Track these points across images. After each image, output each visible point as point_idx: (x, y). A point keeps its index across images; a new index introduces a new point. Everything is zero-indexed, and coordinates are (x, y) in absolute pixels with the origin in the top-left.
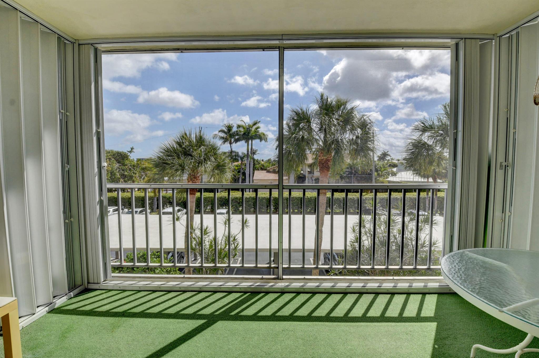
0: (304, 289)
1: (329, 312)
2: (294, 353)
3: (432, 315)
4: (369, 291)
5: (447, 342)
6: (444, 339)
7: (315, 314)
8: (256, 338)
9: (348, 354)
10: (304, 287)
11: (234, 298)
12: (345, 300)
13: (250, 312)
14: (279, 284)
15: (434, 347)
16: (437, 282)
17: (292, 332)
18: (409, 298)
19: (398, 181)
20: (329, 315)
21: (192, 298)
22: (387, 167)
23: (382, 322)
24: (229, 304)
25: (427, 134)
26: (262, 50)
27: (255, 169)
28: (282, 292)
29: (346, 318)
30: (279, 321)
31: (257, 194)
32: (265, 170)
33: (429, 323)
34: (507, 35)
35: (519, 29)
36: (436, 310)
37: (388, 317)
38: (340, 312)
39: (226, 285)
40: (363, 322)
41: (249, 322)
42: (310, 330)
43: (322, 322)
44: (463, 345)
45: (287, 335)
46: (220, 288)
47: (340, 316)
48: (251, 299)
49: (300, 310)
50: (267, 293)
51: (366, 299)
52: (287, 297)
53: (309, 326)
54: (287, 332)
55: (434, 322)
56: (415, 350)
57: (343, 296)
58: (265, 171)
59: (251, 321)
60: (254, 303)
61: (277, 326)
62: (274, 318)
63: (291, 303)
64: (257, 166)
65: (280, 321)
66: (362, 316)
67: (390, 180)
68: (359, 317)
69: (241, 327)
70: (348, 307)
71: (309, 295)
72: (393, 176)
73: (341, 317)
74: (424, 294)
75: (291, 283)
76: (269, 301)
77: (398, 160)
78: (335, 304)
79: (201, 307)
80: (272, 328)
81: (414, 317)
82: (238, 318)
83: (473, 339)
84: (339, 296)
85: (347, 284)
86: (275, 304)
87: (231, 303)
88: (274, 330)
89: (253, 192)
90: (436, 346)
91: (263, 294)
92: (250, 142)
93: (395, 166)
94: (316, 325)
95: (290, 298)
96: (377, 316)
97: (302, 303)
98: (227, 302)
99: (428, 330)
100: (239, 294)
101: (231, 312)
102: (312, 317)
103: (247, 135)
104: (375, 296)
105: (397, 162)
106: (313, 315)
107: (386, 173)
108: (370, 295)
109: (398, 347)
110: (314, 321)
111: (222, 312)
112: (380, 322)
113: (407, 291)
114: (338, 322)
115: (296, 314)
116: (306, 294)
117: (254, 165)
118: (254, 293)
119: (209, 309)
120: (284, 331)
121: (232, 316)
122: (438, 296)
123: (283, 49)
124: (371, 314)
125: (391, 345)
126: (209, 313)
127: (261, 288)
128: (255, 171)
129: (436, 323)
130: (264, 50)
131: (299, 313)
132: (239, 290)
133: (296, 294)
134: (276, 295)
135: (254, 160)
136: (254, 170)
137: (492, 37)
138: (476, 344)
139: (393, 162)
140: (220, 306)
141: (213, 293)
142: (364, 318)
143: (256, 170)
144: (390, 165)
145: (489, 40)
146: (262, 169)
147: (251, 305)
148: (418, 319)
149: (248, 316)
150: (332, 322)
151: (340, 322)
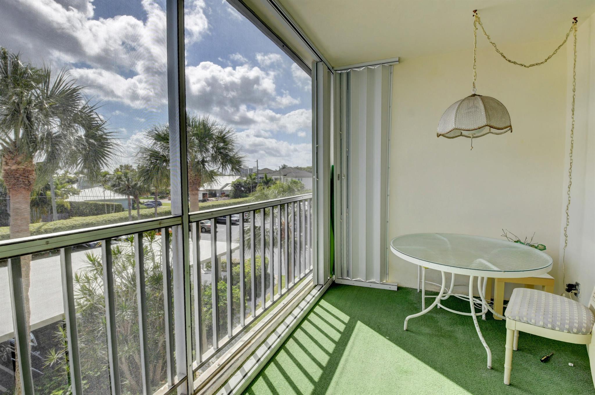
3: (348, 317)
4: (293, 328)
5: (384, 330)
6: (379, 329)
12: (294, 354)
18: (318, 314)
19: (82, 201)
22: (64, 183)
34: (340, 72)
35: (350, 70)
36: (342, 311)
44: (390, 325)
51: (303, 337)
66: (329, 355)
67: (70, 200)
68: (331, 359)
70: (307, 358)
72: (75, 195)
74: (317, 304)
81: (346, 327)
83: (384, 317)
90: (388, 338)
93: (74, 181)
96: (334, 346)
104: (302, 330)
107: (65, 191)
108: (297, 332)
112: (344, 349)
113: (309, 309)
124: (328, 348)
129: (359, 321)
137: (331, 68)
148: (349, 326)
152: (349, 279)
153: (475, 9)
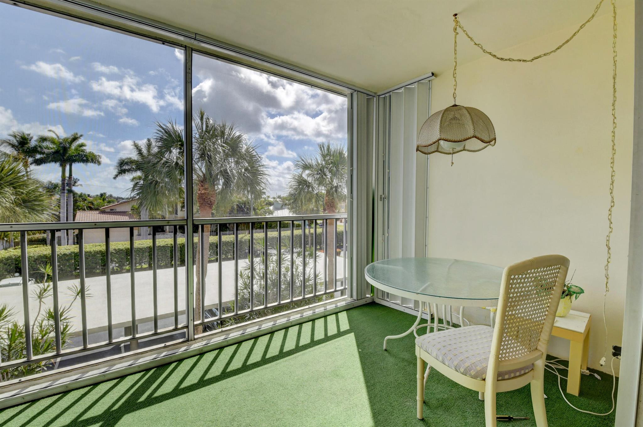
0: (227, 341)
1: (263, 355)
2: (244, 406)
3: (348, 328)
4: (293, 324)
5: (365, 344)
6: (363, 342)
7: (250, 362)
8: (190, 411)
9: (298, 383)
10: (227, 339)
11: (134, 382)
12: (274, 339)
13: (167, 389)
14: (194, 345)
15: (359, 351)
16: (343, 301)
17: (233, 388)
18: (327, 320)
20: (265, 358)
21: (56, 405)
22: (264, 206)
23: (314, 346)
24: (128, 392)
25: (307, 172)
26: (161, 42)
27: (76, 208)
28: (201, 354)
29: (282, 355)
30: (211, 384)
31: (81, 248)
32: (97, 209)
33: (348, 335)
34: (384, 96)
35: (391, 93)
36: (349, 323)
37: (317, 340)
38: (274, 351)
39: (112, 369)
40: (299, 352)
41: (172, 399)
42: (251, 378)
43: (260, 366)
44: (376, 343)
45: (228, 394)
46: (104, 376)
47: (275, 355)
48: (161, 375)
49: (232, 364)
50: (180, 361)
51: (293, 331)
52: (209, 357)
53: (249, 375)
54: (227, 391)
55: (351, 333)
56: (347, 359)
57: (270, 336)
58: (97, 212)
59: (174, 397)
60: (168, 378)
61: (211, 389)
62: (202, 383)
63: (217, 361)
64: (81, 204)
65: (213, 383)
66: (296, 347)
68: (293, 349)
69: (163, 410)
70: (279, 344)
71: (234, 347)
73: (277, 355)
74: (336, 313)
75: (210, 339)
76: (188, 368)
77: (274, 198)
78: (267, 346)
79: (81, 411)
80: (206, 394)
81: (336, 334)
82: (151, 401)
83: (380, 336)
84: (267, 338)
85: (272, 323)
86: (197, 369)
87: (132, 388)
88: (210, 395)
89: (74, 244)
90: (360, 350)
91: (175, 364)
92: (68, 167)
93: (270, 204)
94: (256, 372)
95: (214, 357)
96: (308, 343)
97: (230, 357)
98: (125, 390)
99: (350, 340)
100: (138, 376)
101: (139, 399)
102: (247, 366)
103: (61, 155)
104: (299, 326)
105: (272, 200)
106: (248, 363)
107: (264, 211)
108: (295, 327)
109: (334, 362)
110: (252, 369)
111: (123, 404)
112: (312, 347)
113: (323, 315)
114: (276, 360)
115: (229, 370)
116: (230, 347)
117: (75, 201)
118: (161, 366)
119: (97, 407)
120: (222, 391)
121: (141, 402)
122: (347, 312)
123: (190, 49)
124: (302, 343)
125: (329, 362)
126: (100, 413)
127: (170, 357)
128: (78, 212)
129: (353, 333)
130: (163, 44)
131: (231, 368)
132: (137, 370)
133: (218, 350)
134: (195, 359)
135: (75, 194)
136: (74, 210)
137: (373, 94)
138: (386, 336)
139: (268, 200)
140: (116, 398)
141: (91, 387)
142: (298, 349)
143: (79, 210)
144: (267, 204)
145: (372, 97)
146: (90, 209)
147: (165, 381)
148: (340, 334)
149: (167, 394)
150: (270, 363)
151: (278, 360)
152: (389, 300)
153: (455, 13)
